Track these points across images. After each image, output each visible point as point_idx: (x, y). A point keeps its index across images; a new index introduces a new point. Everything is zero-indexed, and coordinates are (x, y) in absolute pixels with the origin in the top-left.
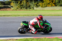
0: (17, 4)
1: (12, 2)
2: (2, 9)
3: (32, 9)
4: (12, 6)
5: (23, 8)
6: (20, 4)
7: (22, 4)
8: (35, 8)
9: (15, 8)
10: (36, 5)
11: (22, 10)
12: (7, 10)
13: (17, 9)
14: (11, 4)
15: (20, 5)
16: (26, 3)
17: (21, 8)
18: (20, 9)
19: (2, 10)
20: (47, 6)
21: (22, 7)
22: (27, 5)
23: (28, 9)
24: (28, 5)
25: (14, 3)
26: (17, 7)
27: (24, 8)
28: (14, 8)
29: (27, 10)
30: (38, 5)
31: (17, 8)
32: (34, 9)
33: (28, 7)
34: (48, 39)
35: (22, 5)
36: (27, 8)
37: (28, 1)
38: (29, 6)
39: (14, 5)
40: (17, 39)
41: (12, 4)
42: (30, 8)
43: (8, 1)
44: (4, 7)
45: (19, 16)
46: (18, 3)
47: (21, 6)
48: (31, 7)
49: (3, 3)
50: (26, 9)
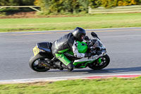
2: (15, 15)
3: (83, 12)
4: (37, 8)
7: (61, 1)
8: (90, 10)
9: (44, 11)
10: (92, 3)
12: (27, 17)
18: (56, 12)
19: (15, 17)
20: (117, 5)
23: (74, 12)
24: (74, 4)
27: (64, 10)
28: (42, 12)
29: (73, 16)
30: (96, 2)
31: (50, 12)
32: (87, 12)
33: (75, 8)
34: (122, 81)
36: (72, 11)
38: (78, 6)
39: (42, 4)
40: (51, 83)
41: (38, 3)
42: (80, 11)
45: (54, 29)
48: (81, 7)
50: (70, 13)
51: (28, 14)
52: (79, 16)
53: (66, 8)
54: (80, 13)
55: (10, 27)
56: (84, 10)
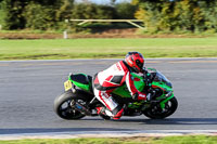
0: (158, 14)
1: (142, 6)
3: (211, 31)
4: (138, 23)
5: (178, 28)
6: (168, 13)
7: (176, 14)
9: (150, 27)
11: (173, 34)
12: (123, 37)
13: (156, 32)
14: (138, 13)
15: (167, 17)
16: (191, 9)
17: (172, 28)
18: (168, 30)
21: (174, 23)
22: (192, 17)
23: (197, 31)
24: (197, 18)
25: (146, 9)
26: (158, 24)
27: (181, 26)
28: (145, 29)
29: (195, 36)
31: (159, 29)
33: (198, 25)
35: (177, 19)
36: (192, 29)
37: (196, 5)
38: (202, 21)
39: (147, 17)
40: (157, 138)
41: (141, 15)
42: (206, 29)
43: (128, 5)
45: (165, 55)
46: (160, 9)
47: (172, 20)
48: (207, 23)
49: (110, 11)
50: (189, 32)
51: (124, 32)
52: (203, 37)
53: (184, 24)
54: (206, 32)
55: (97, 52)
56: (213, 27)
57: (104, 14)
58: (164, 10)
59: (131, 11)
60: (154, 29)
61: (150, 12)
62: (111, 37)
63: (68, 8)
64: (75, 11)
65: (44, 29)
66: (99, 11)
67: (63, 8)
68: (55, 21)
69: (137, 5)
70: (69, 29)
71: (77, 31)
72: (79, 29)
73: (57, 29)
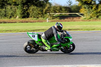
0: (91, 10)
1: (83, 6)
5: (100, 17)
6: (95, 9)
11: (98, 19)
13: (90, 18)
14: (82, 10)
15: (95, 12)
17: (97, 17)
21: (98, 14)
25: (85, 8)
26: (91, 15)
35: (100, 12)
43: (77, 6)
44: (70, 16)
46: (92, 8)
47: (97, 13)
49: (68, 9)
57: (65, 11)
58: (93, 8)
59: (78, 9)
60: (89, 17)
61: (87, 9)
62: (69, 21)
63: (49, 8)
64: (52, 9)
65: (38, 18)
66: (63, 9)
67: (46, 8)
68: (43, 14)
69: (81, 6)
70: (49, 17)
71: (53, 18)
72: (54, 18)
73: (44, 17)
